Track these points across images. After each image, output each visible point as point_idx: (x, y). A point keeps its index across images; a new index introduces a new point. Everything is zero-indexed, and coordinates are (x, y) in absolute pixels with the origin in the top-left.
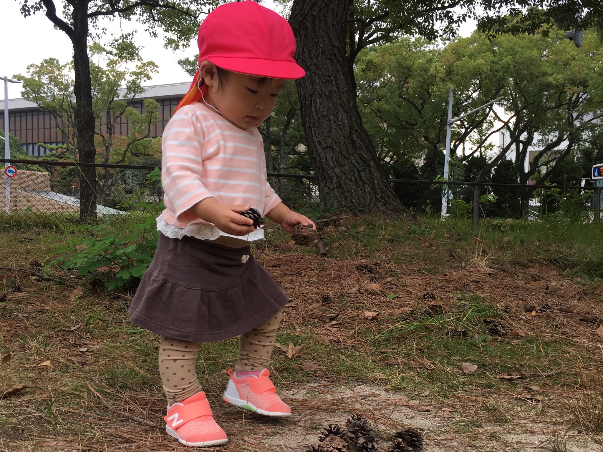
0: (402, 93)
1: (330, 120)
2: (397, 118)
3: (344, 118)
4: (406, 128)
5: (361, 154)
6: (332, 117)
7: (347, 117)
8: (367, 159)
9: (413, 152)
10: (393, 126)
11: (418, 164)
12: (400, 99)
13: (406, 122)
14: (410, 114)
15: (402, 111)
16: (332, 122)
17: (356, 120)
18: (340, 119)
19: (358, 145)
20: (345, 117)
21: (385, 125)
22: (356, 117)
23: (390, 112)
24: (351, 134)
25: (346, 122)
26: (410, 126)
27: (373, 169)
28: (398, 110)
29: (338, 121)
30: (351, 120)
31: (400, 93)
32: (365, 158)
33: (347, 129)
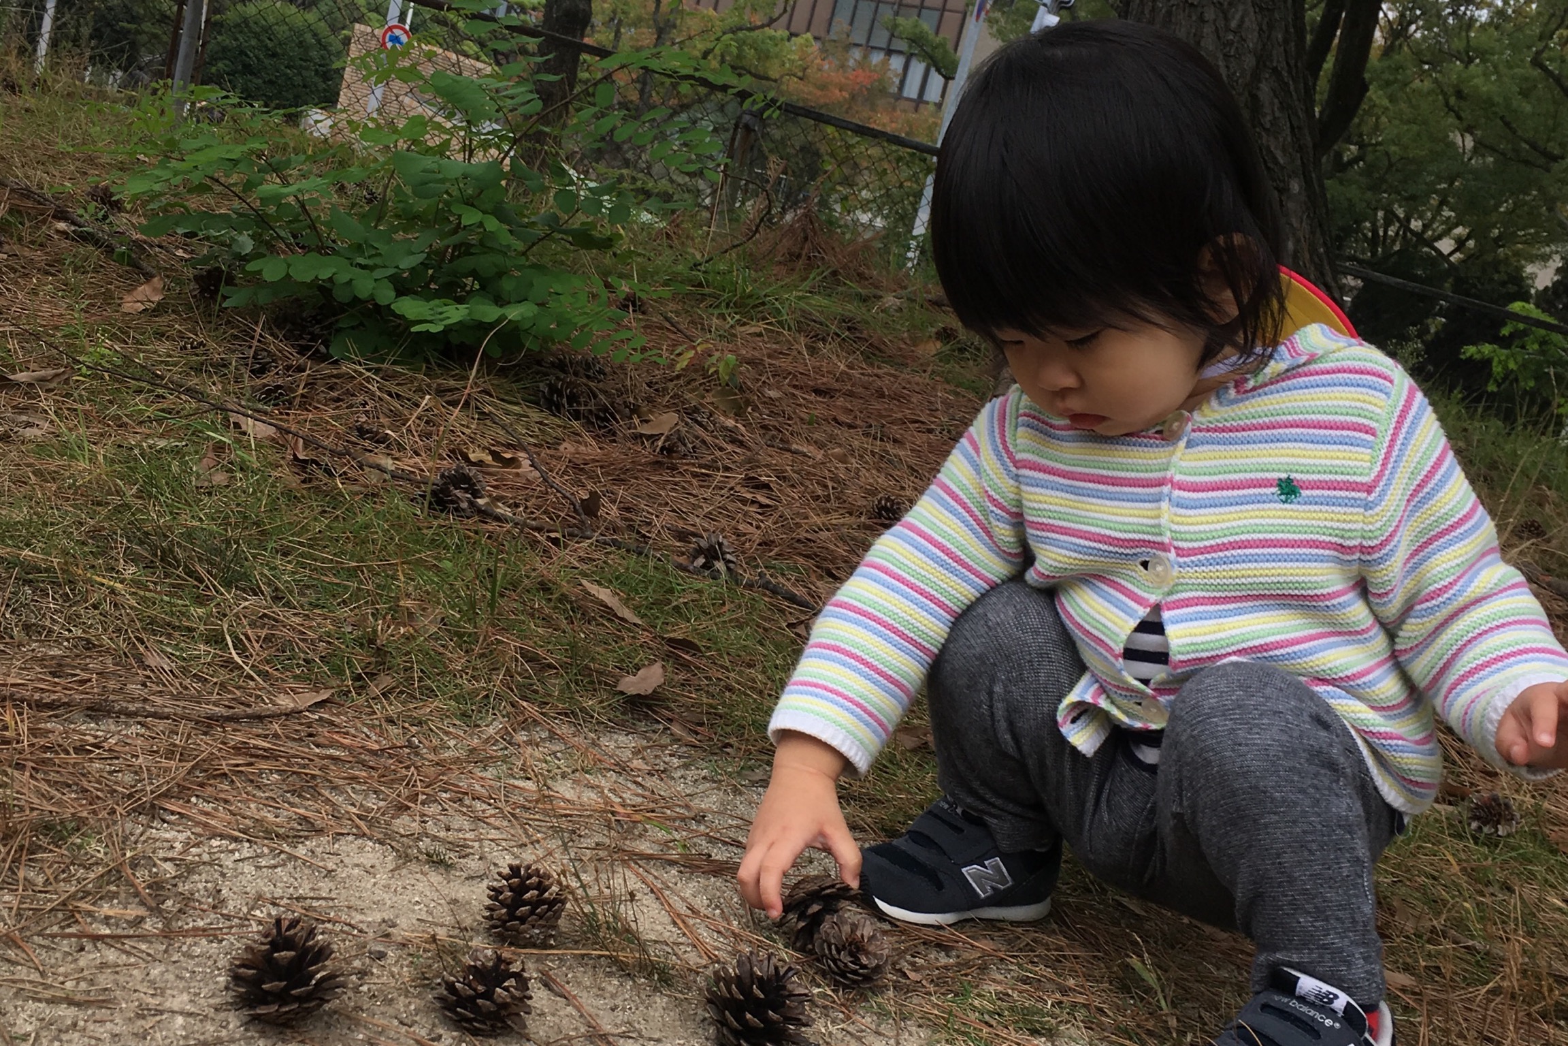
0: (1545, 55)
1: (1201, 19)
2: (1507, 124)
3: (1247, 23)
4: (1527, 163)
5: (1268, 148)
6: (1210, 14)
7: (1260, 25)
8: (1282, 168)
9: (1534, 241)
10: (1493, 150)
11: (1533, 277)
12: (1537, 72)
13: (1534, 146)
14: (1550, 122)
15: (1528, 108)
16: (1208, 29)
17: (1286, 41)
18: (1233, 24)
19: (1269, 118)
20: (1251, 23)
21: (1469, 143)
22: (1287, 31)
23: (1489, 102)
24: (1256, 77)
25: (1252, 41)
26: (1542, 161)
27: (1291, 205)
28: (1518, 102)
29: (1228, 29)
30: (1269, 37)
31: (1538, 53)
32: (1276, 162)
33: (1249, 61)
